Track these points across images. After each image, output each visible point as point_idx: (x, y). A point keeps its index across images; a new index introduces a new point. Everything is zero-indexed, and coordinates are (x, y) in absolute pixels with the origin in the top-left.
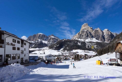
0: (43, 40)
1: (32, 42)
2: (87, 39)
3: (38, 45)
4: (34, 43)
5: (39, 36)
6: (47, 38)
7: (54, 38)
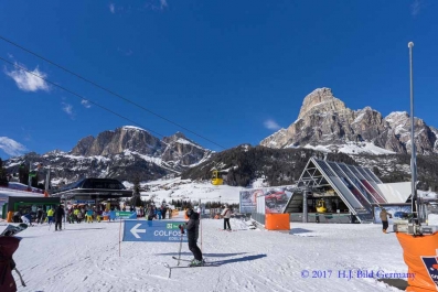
0: (144, 152)
1: (99, 158)
2: (341, 143)
3: (127, 169)
4: (108, 162)
5: (127, 136)
6: (159, 144)
7: (189, 146)
